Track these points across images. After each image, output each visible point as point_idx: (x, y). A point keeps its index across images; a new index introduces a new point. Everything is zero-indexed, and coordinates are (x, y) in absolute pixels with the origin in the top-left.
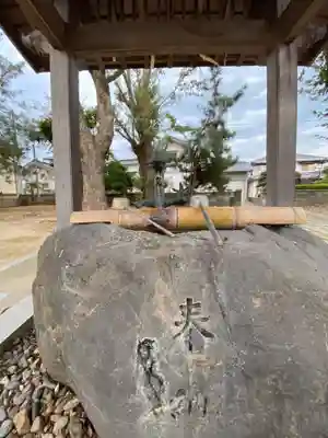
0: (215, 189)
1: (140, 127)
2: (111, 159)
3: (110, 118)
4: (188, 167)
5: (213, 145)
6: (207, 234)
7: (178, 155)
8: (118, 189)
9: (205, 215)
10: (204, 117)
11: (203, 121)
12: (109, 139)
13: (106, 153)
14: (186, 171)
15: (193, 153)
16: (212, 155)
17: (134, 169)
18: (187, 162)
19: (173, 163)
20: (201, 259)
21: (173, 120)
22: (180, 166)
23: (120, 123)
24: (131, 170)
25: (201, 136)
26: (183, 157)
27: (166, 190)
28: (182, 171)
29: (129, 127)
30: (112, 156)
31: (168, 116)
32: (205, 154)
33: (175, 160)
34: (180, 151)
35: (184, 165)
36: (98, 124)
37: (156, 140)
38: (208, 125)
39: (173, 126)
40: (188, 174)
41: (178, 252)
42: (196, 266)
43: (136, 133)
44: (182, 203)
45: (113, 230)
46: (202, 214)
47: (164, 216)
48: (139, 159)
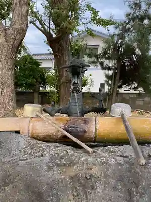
0: (141, 90)
1: (57, 19)
2: (23, 53)
3: (24, 9)
4: (111, 64)
5: (139, 41)
6: (128, 150)
7: (100, 51)
8: (30, 86)
9: (127, 127)
10: (129, 10)
11: (128, 15)
12: (23, 32)
13: (18, 46)
14: (109, 68)
15: (116, 48)
16: (138, 51)
17: (49, 65)
18: (109, 58)
19: (94, 59)
20: (121, 179)
21: (95, 13)
22: (102, 63)
23: (35, 14)
24: (44, 65)
25: (126, 30)
26: (105, 53)
27: (85, 90)
28: (103, 68)
29: (45, 19)
30: (25, 50)
31: (89, 7)
32: (130, 51)
33: (96, 56)
34: (101, 46)
35: (106, 62)
36: (11, 15)
37: (75, 34)
38: (133, 19)
39: (94, 19)
40: (111, 73)
41: (95, 170)
42: (115, 189)
43: (53, 26)
44: (101, 110)
45: (22, 142)
46: (123, 126)
47: (81, 126)
48: (55, 53)
